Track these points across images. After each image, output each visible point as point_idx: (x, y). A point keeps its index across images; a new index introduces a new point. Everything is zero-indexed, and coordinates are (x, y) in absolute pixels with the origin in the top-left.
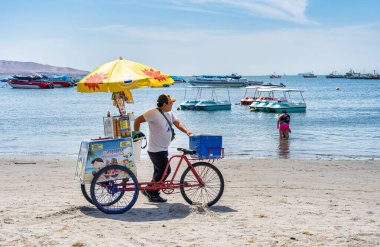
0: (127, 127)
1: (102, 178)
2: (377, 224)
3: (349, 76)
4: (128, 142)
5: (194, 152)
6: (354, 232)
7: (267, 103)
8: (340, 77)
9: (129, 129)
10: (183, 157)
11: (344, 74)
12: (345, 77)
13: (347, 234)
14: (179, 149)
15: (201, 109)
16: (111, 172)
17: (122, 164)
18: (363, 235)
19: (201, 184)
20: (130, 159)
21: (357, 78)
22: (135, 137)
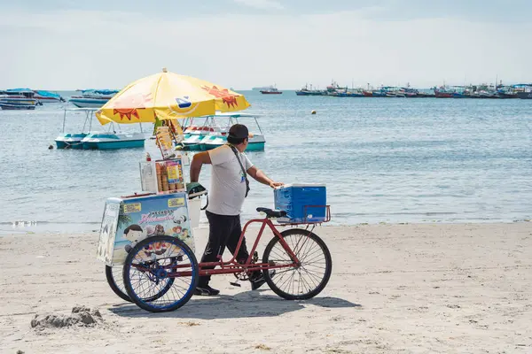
0: (178, 176)
1: (141, 257)
2: (368, 324)
3: (331, 92)
4: (181, 200)
5: (283, 214)
6: (334, 340)
7: (202, 137)
8: (319, 93)
9: (181, 179)
10: (266, 222)
11: (323, 88)
12: (324, 94)
13: (322, 344)
14: (259, 210)
15: (92, 147)
16: (154, 248)
17: (172, 234)
18: (346, 343)
19: (296, 264)
20: (183, 225)
21: (342, 95)
22: (191, 192)
